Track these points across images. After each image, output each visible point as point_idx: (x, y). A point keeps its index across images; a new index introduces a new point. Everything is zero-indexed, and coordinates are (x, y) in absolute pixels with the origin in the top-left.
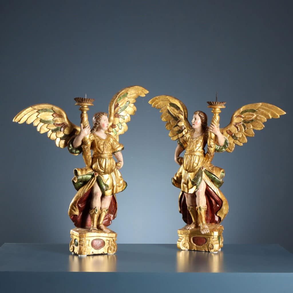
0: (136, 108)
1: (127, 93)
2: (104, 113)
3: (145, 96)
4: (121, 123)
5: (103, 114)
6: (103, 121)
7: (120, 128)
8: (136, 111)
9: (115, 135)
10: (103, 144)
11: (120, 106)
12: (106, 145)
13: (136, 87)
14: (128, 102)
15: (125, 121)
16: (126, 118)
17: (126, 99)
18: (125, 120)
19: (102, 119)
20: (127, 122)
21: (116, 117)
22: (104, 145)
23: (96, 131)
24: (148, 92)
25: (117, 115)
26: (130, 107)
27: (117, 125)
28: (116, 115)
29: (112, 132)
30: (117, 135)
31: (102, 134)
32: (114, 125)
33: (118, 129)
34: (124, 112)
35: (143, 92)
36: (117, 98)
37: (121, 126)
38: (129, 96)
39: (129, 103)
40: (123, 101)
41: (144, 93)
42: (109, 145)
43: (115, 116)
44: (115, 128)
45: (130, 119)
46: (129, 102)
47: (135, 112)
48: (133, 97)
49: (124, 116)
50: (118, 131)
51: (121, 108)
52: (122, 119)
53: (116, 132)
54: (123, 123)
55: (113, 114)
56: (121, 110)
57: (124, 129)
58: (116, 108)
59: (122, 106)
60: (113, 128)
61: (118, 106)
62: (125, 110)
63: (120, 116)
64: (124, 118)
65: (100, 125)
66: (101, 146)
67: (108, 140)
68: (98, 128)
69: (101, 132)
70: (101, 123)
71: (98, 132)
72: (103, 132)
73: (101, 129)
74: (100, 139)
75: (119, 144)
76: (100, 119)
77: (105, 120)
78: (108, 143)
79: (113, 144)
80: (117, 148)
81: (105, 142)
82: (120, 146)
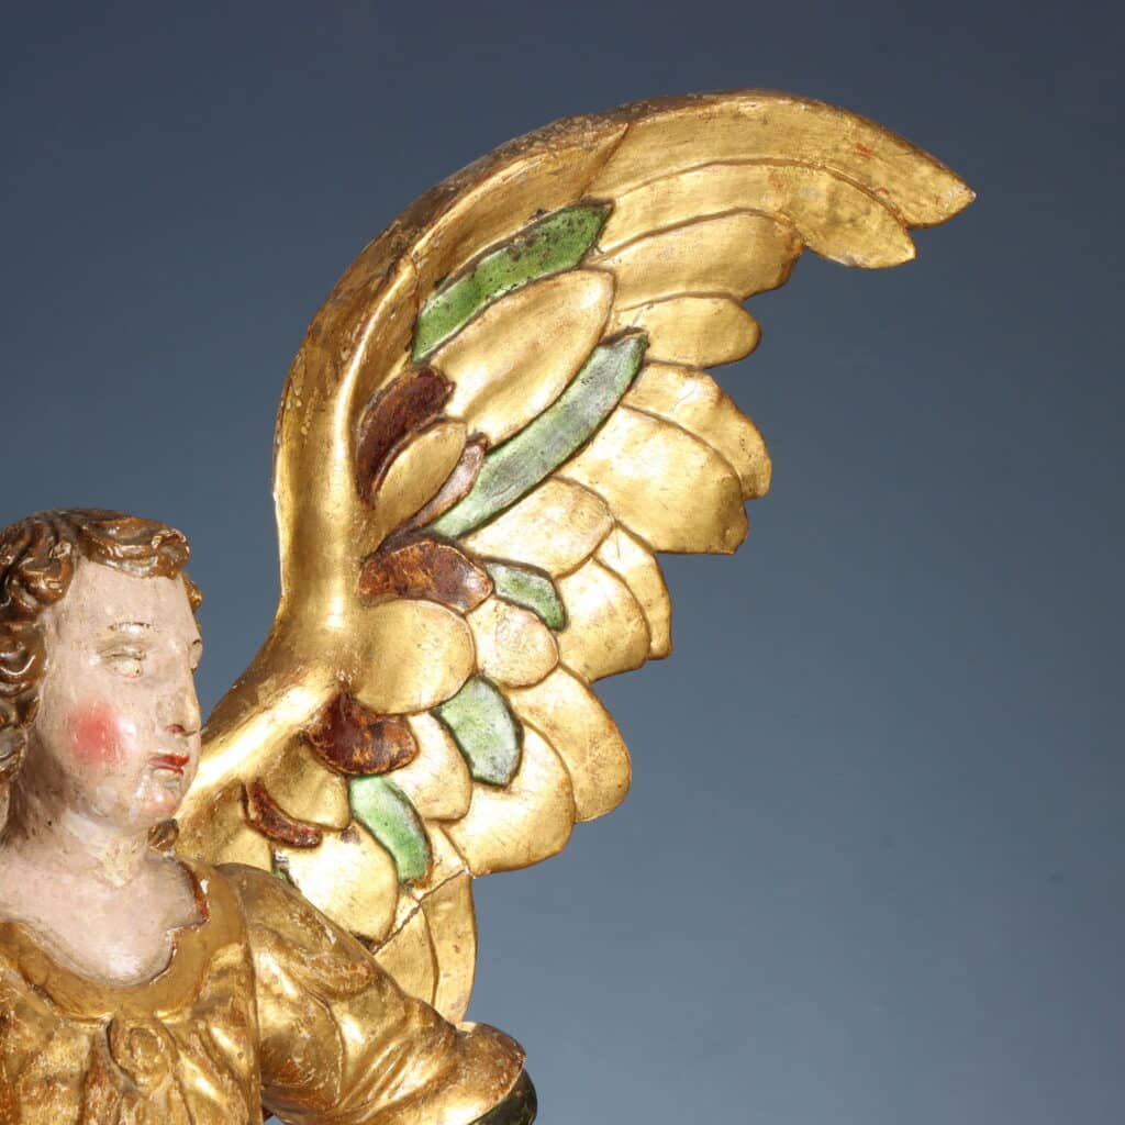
0: (755, 443)
1: (603, 211)
2: (100, 521)
3: (910, 254)
4: (501, 689)
5: (93, 549)
7: (482, 768)
8: (763, 485)
9: (403, 886)
10: (85, 1082)
11: (474, 410)
12: (130, 1094)
13: (750, 106)
14: (607, 340)
15: (573, 660)
16: (588, 597)
17: (586, 296)
18: (563, 638)
19: (75, 629)
20: (603, 664)
21: (404, 592)
22: (97, 1094)
23: (5, 839)
24: (953, 195)
25: (426, 563)
26: (663, 423)
27: (435, 711)
28: (414, 551)
29: (345, 833)
30: (438, 876)
31: (91, 890)
32: (377, 730)
33: (459, 779)
34: (549, 504)
35: (866, 188)
36: (405, 274)
37: (504, 727)
38: (627, 256)
39: (642, 364)
40: (534, 328)
41: (894, 212)
42: (204, 1085)
43: (389, 569)
44: (398, 777)
45: (659, 613)
46: (631, 344)
47: (739, 499)
48: (705, 275)
49: (553, 570)
50: (456, 817)
51: (503, 444)
52: (518, 618)
53: (413, 832)
54: (533, 682)
55: (337, 551)
56: (506, 472)
57: (569, 783)
58: (393, 451)
59: (519, 419)
60: (348, 779)
61: (444, 421)
62: (569, 482)
63: (490, 580)
64: (558, 597)
65: (38, 740)
66: (39, 1103)
67: (208, 991)
68: (20, 791)
69: (68, 849)
70: (45, 690)
71: (27, 849)
72: (117, 852)
73: (63, 810)
74: (37, 981)
75: (430, 1046)
76: (35, 625)
77: (113, 645)
78: (195, 1042)
79: (303, 1064)
80: (395, 1108)
81: (128, 1029)
82: (458, 1077)
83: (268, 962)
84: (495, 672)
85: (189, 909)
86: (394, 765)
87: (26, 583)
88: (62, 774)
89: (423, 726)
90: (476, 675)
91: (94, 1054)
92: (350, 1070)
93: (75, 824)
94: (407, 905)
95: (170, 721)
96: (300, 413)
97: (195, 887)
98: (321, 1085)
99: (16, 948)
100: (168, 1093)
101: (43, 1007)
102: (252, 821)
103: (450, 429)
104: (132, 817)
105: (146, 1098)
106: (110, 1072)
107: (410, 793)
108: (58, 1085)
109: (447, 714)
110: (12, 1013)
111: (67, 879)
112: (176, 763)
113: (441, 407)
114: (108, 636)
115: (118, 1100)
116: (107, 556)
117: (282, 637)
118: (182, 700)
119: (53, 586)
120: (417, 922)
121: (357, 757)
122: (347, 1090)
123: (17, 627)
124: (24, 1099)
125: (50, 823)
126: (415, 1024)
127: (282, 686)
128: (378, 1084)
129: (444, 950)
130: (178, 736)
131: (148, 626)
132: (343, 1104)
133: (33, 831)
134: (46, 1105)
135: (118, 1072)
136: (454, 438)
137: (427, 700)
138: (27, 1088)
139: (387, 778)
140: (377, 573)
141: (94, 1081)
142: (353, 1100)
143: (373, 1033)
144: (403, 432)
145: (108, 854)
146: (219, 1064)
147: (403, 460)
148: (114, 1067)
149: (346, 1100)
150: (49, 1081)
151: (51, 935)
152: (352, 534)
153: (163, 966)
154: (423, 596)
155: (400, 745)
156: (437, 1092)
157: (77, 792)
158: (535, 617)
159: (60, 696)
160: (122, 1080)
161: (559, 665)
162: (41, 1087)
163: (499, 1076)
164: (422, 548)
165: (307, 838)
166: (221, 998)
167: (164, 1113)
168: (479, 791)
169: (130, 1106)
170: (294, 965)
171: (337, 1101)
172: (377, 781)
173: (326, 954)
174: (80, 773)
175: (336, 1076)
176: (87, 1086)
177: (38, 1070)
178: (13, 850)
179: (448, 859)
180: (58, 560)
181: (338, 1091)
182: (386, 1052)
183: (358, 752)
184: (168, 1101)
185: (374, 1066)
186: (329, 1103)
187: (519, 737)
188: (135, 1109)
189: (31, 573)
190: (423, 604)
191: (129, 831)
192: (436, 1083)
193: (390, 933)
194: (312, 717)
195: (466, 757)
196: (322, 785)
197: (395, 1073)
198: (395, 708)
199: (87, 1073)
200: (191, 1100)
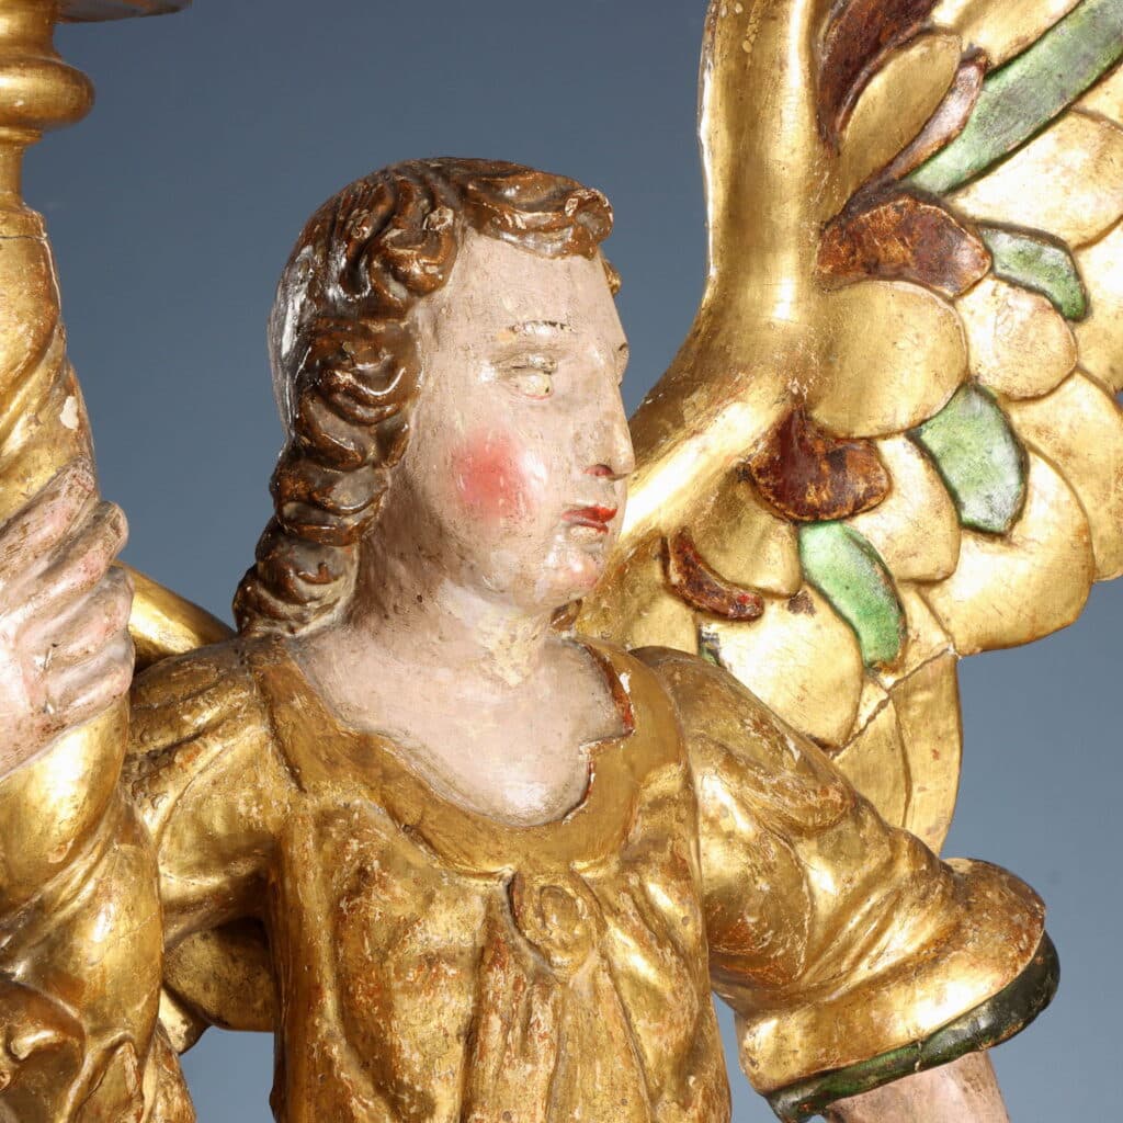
2: (493, 178)
4: (1000, 402)
6: (487, 373)
7: (974, 511)
9: (869, 670)
11: (968, 18)
16: (1117, 276)
18: (1083, 331)
21: (874, 269)
23: (352, 618)
25: (903, 229)
27: (913, 435)
28: (888, 213)
29: (795, 602)
30: (914, 658)
32: (837, 459)
33: (943, 526)
34: (1067, 147)
37: (1003, 454)
43: (855, 238)
44: (863, 523)
49: (1071, 237)
50: (939, 576)
51: (1007, 63)
52: (1025, 303)
53: (881, 598)
54: (1043, 392)
55: (789, 214)
56: (1008, 103)
57: (1086, 530)
58: (863, 74)
59: (1030, 30)
60: (798, 525)
61: (932, 31)
62: (1096, 117)
63: (988, 252)
64: (1078, 276)
65: (407, 484)
66: (418, 991)
67: (638, 832)
68: (375, 553)
69: (445, 634)
70: (418, 415)
71: (387, 632)
72: (513, 638)
73: (441, 581)
74: (409, 820)
75: (924, 897)
76: (403, 325)
77: (514, 353)
78: (626, 903)
79: (757, 925)
80: (878, 982)
81: (536, 888)
82: (963, 941)
83: (714, 788)
84: (992, 380)
85: (606, 714)
86: (859, 507)
87: (393, 267)
88: (441, 532)
89: (897, 453)
90: (968, 384)
91: (491, 923)
92: (820, 932)
93: (456, 601)
94: (872, 696)
95: (593, 459)
96: (741, 22)
97: (612, 682)
98: (781, 952)
99: (379, 772)
100: (594, 977)
101: (419, 856)
102: (674, 587)
103: (940, 43)
104: (540, 592)
105: (564, 985)
106: (515, 948)
107: (878, 542)
108: (444, 966)
109: (927, 437)
110: (376, 863)
111: (443, 674)
112: (599, 518)
113: (925, 13)
114: (507, 340)
115: (528, 988)
116: (504, 227)
117: (713, 333)
118: (608, 430)
119: (432, 270)
120: (886, 718)
121: (811, 497)
122: (812, 959)
123: (378, 328)
124: (397, 985)
125: (420, 598)
126: (904, 868)
127: (716, 401)
128: (855, 951)
129: (920, 754)
130: (603, 480)
131: (562, 326)
132: (807, 977)
133: (395, 607)
134: (428, 994)
135: (525, 948)
136: (945, 55)
137: (904, 419)
138: (400, 971)
139: (848, 525)
140: (841, 244)
141: (494, 960)
142: (820, 971)
143: (851, 881)
144: (877, 48)
145: (500, 642)
146: (657, 933)
147: (877, 85)
148: (519, 940)
149: (813, 970)
150: (431, 960)
151: (423, 753)
152: (810, 191)
153: (576, 797)
154: (898, 275)
155: (867, 479)
156: (935, 961)
157: (463, 558)
158: (1048, 303)
159: (441, 424)
160: (531, 959)
161: (1078, 369)
162: (420, 968)
163: (1018, 938)
164: (898, 209)
165: (744, 609)
166: (656, 841)
167: (589, 1004)
168: (969, 541)
169: (545, 998)
170: (749, 792)
171: (800, 972)
172: (836, 528)
173: (788, 774)
174: (469, 532)
175: (801, 939)
176: (484, 968)
177: (415, 947)
178: (366, 634)
179: (927, 636)
180: (437, 233)
181: (802, 960)
182: (867, 907)
183: (812, 489)
184: (595, 989)
185: (851, 926)
186: (788, 974)
187: (1023, 468)
188: (551, 1001)
189: (401, 252)
190: (901, 286)
191: (529, 610)
192: (932, 949)
193: (851, 734)
194: (756, 444)
195: (953, 495)
196: (764, 536)
197: (878, 934)
198: (862, 430)
199: (483, 950)
200: (624, 984)
